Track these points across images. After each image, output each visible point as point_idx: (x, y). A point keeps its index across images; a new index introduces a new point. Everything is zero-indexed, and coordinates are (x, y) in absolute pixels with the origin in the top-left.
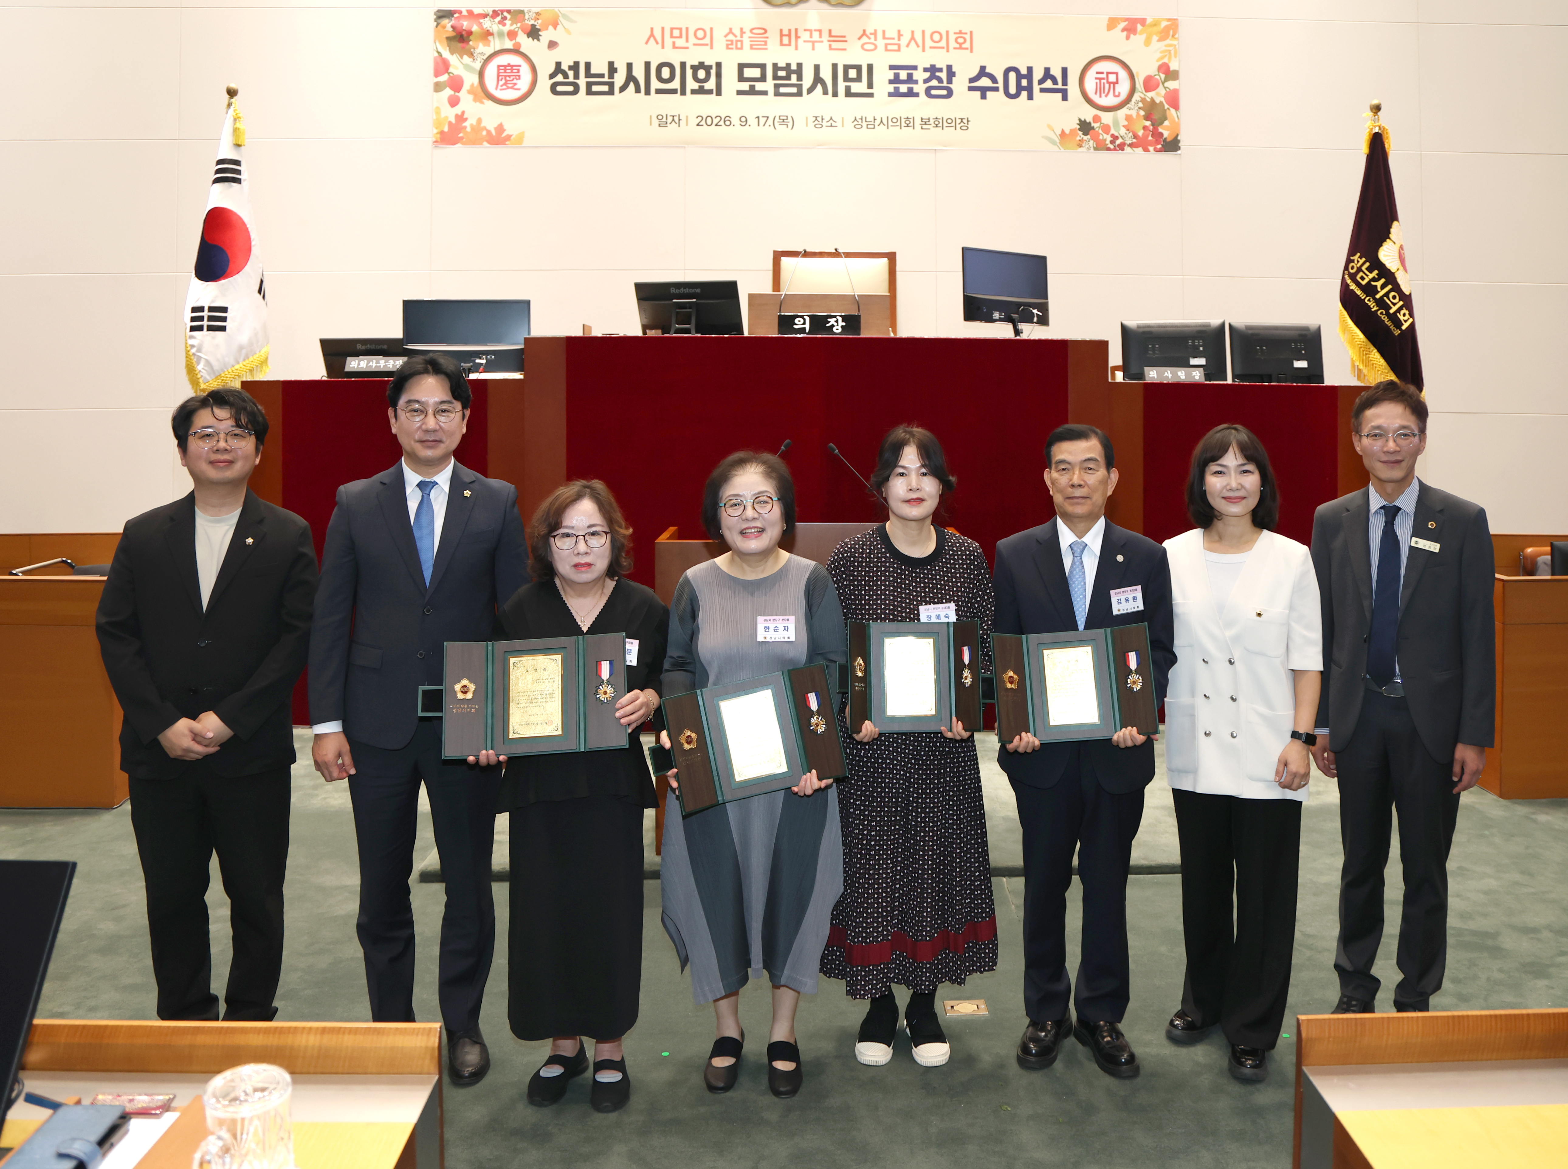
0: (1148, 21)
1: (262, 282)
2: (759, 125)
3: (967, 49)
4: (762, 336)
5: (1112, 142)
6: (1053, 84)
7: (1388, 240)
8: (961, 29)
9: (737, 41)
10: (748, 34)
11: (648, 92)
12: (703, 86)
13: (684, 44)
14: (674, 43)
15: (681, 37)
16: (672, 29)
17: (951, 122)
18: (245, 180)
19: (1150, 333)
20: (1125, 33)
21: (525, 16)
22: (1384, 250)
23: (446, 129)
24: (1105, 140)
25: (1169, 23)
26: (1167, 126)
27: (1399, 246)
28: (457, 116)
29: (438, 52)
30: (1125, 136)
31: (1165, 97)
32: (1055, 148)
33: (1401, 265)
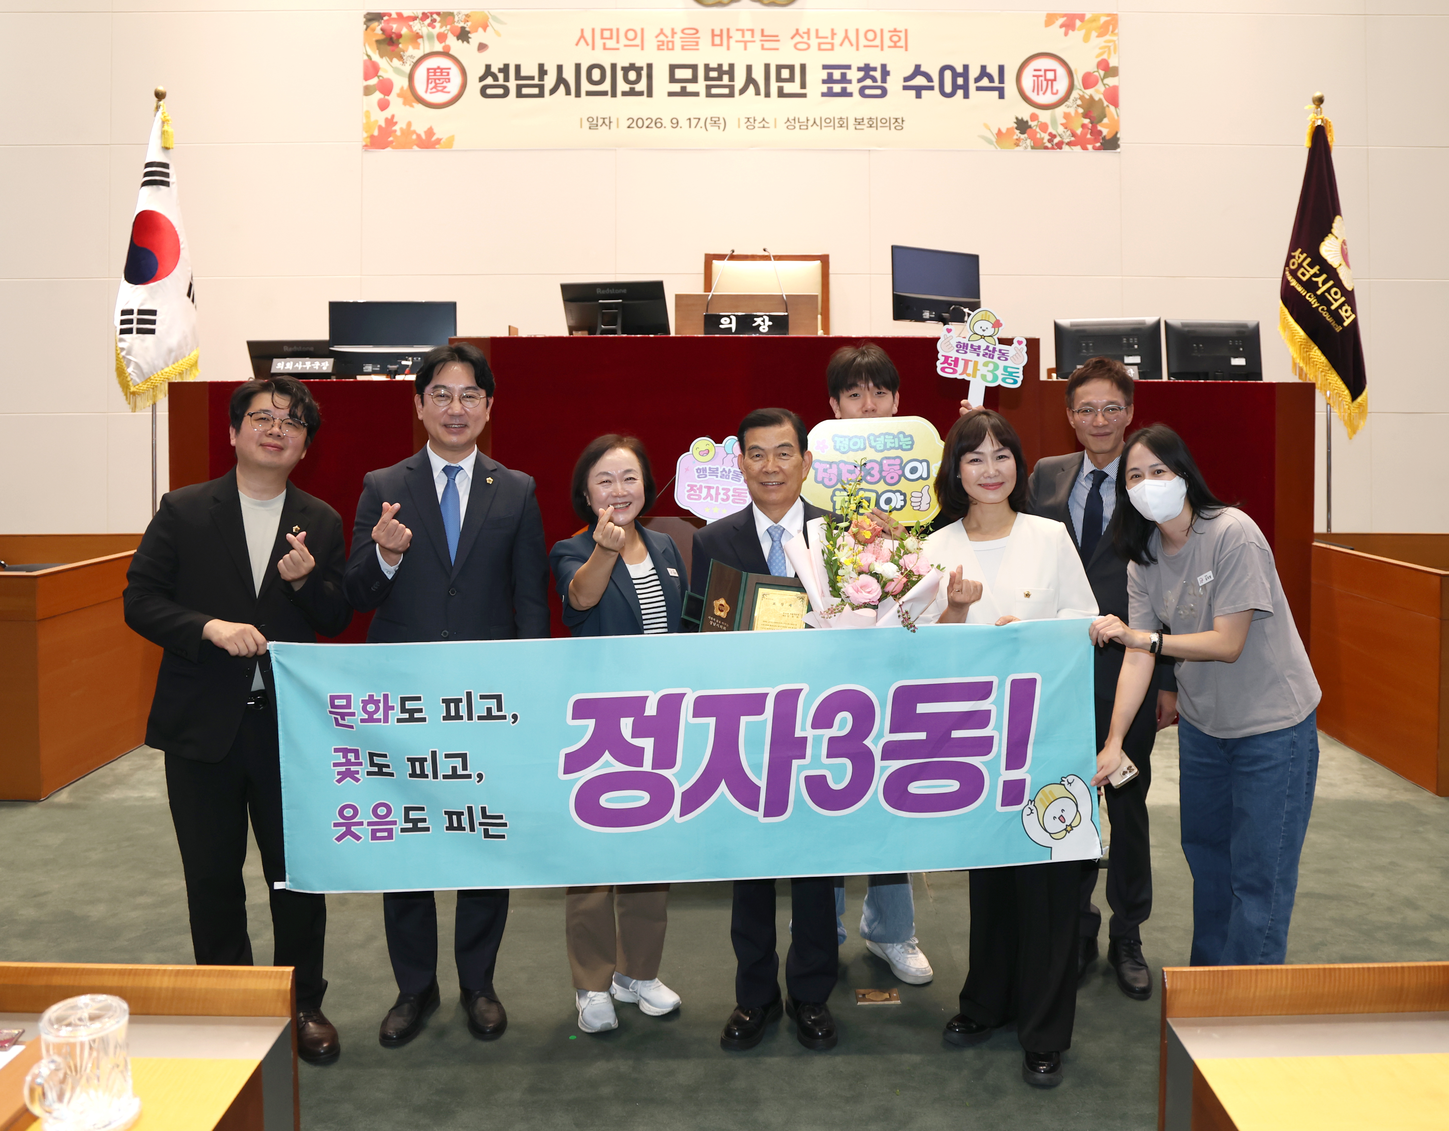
0: (1087, 17)
1: (191, 285)
2: (690, 127)
3: (902, 47)
4: (688, 335)
5: (1050, 141)
6: (990, 82)
7: (1330, 235)
8: (895, 27)
9: (668, 42)
10: (679, 34)
11: (578, 95)
12: (634, 88)
13: (615, 45)
14: (604, 44)
15: (611, 38)
16: (602, 30)
17: (886, 122)
18: (173, 183)
19: (1084, 331)
20: (1063, 29)
21: (454, 18)
22: (1325, 245)
23: (376, 133)
24: (1043, 139)
25: (1109, 18)
26: (1106, 124)
27: (1342, 241)
28: (387, 120)
29: (368, 56)
30: (1063, 134)
31: (1105, 94)
32: (992, 148)
33: (1343, 261)
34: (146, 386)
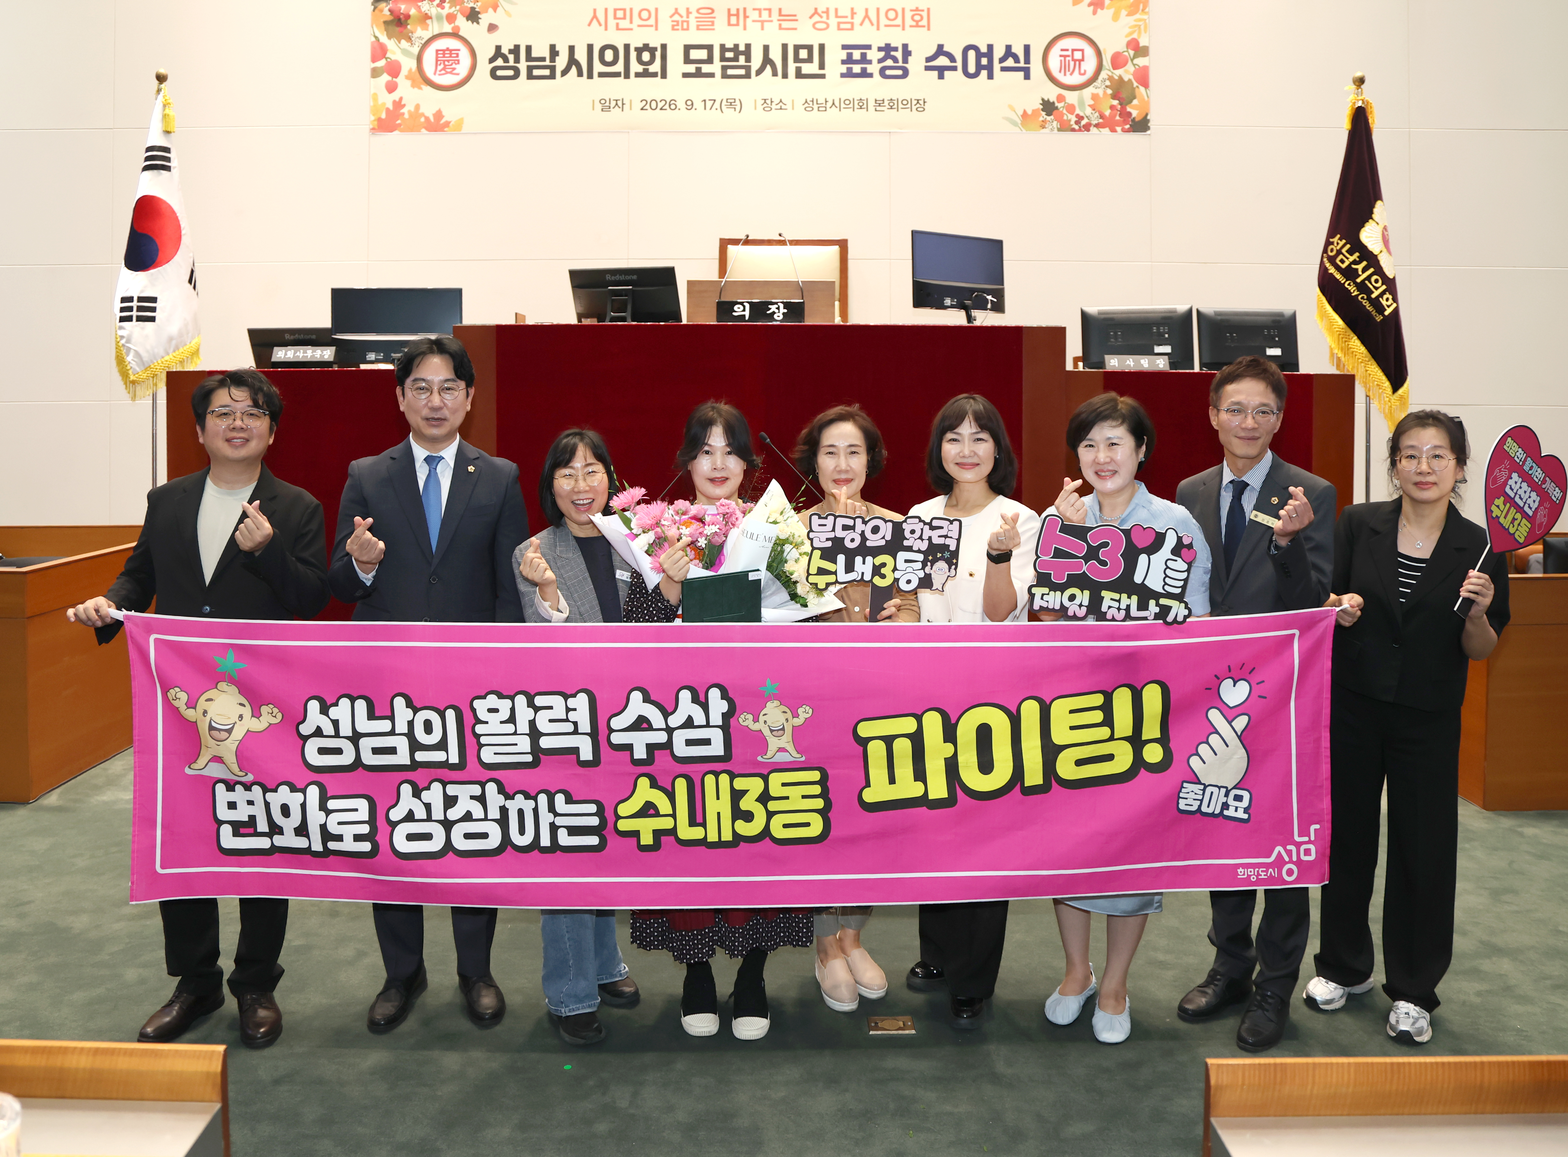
1: (192, 272)
2: (705, 109)
3: (924, 26)
4: (701, 323)
5: (1077, 123)
6: (1015, 62)
7: (1370, 221)
8: (917, 6)
9: (683, 22)
10: (695, 14)
11: (590, 76)
12: (648, 69)
13: (628, 25)
14: (617, 24)
15: (624, 18)
16: (615, 10)
17: (907, 104)
18: (175, 168)
19: (1112, 319)
20: (1092, 8)
22: (1366, 231)
23: (383, 116)
24: (1070, 121)
26: (1136, 105)
27: (1383, 226)
28: (394, 102)
29: (376, 37)
30: (1091, 116)
31: (1134, 74)
32: (1017, 130)
33: (1384, 247)
34: (146, 375)
